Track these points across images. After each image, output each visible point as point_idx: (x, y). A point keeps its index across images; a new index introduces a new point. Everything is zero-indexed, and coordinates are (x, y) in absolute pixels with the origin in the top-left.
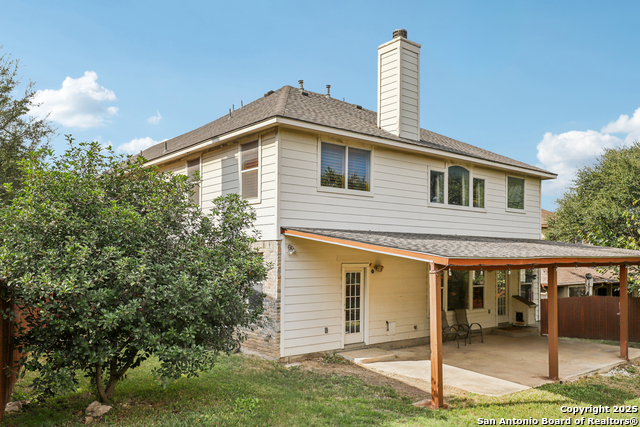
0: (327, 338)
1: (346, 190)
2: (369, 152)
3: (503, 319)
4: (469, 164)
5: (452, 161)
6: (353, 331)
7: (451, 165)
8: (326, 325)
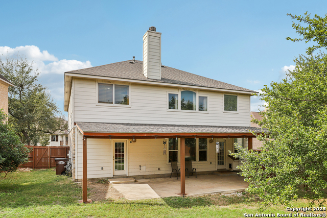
0: (102, 172)
1: (114, 104)
2: (128, 86)
3: (221, 167)
4: (195, 89)
5: (183, 88)
6: (119, 169)
7: (182, 90)
8: (102, 166)
